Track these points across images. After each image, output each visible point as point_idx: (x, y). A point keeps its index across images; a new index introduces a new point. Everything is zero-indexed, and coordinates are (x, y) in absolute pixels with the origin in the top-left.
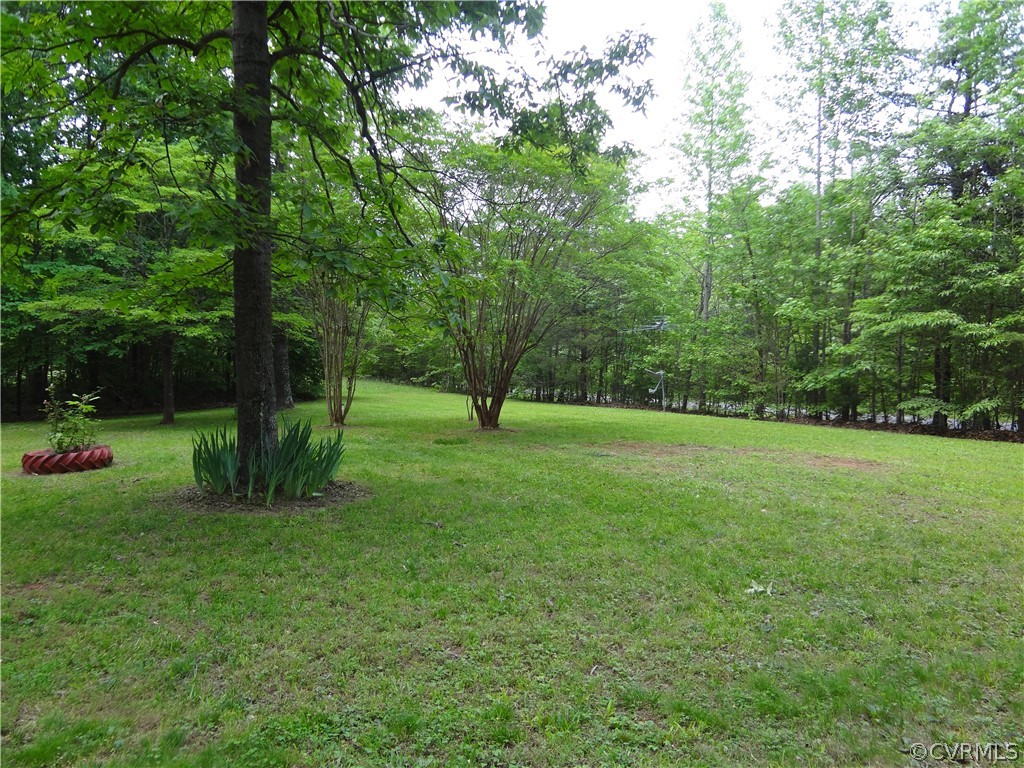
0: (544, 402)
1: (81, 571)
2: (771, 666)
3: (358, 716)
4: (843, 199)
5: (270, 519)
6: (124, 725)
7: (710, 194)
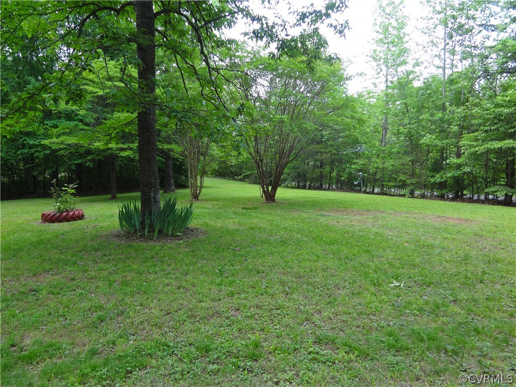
0: (301, 188)
1: (62, 269)
2: (398, 324)
3: (183, 343)
4: (457, 82)
5: (155, 246)
6: (70, 344)
7: (387, 80)
